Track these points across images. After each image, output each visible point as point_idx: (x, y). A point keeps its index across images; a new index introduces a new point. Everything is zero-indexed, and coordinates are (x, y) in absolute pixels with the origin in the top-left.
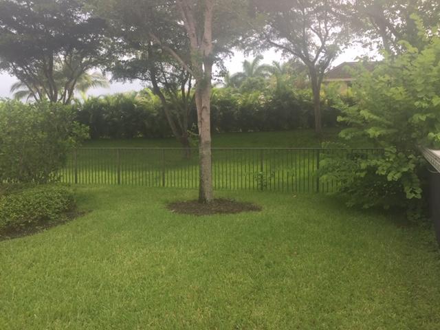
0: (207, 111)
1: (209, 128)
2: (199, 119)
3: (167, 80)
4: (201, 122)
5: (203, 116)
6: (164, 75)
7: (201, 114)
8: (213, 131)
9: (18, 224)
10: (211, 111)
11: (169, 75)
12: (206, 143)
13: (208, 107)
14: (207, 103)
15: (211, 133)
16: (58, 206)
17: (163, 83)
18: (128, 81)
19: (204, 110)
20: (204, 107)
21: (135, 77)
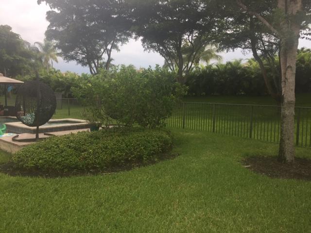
0: (292, 70)
1: (293, 88)
2: (283, 78)
3: (266, 47)
4: (285, 82)
5: (288, 76)
6: (263, 44)
7: (285, 74)
8: (297, 91)
9: (120, 160)
10: (296, 71)
11: (267, 44)
12: (289, 103)
13: (294, 67)
14: (292, 63)
15: (295, 92)
16: (154, 148)
17: (262, 50)
18: (231, 50)
19: (289, 70)
20: (288, 67)
21: (236, 46)
